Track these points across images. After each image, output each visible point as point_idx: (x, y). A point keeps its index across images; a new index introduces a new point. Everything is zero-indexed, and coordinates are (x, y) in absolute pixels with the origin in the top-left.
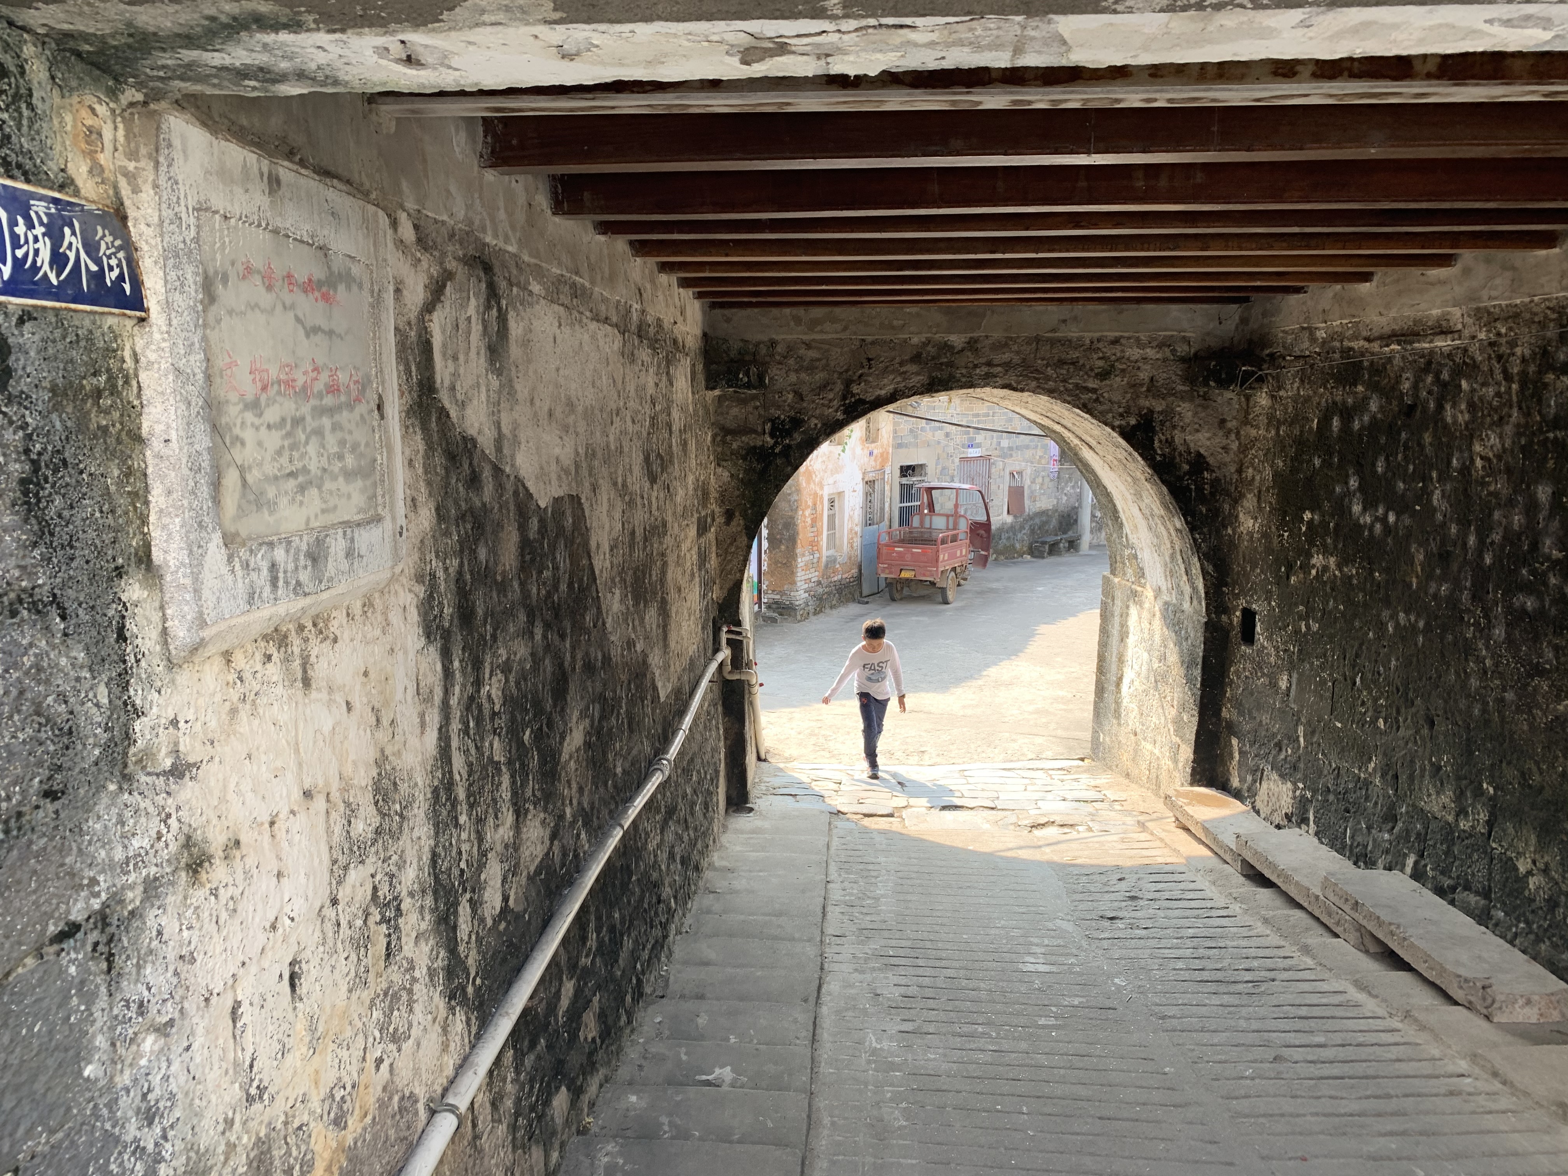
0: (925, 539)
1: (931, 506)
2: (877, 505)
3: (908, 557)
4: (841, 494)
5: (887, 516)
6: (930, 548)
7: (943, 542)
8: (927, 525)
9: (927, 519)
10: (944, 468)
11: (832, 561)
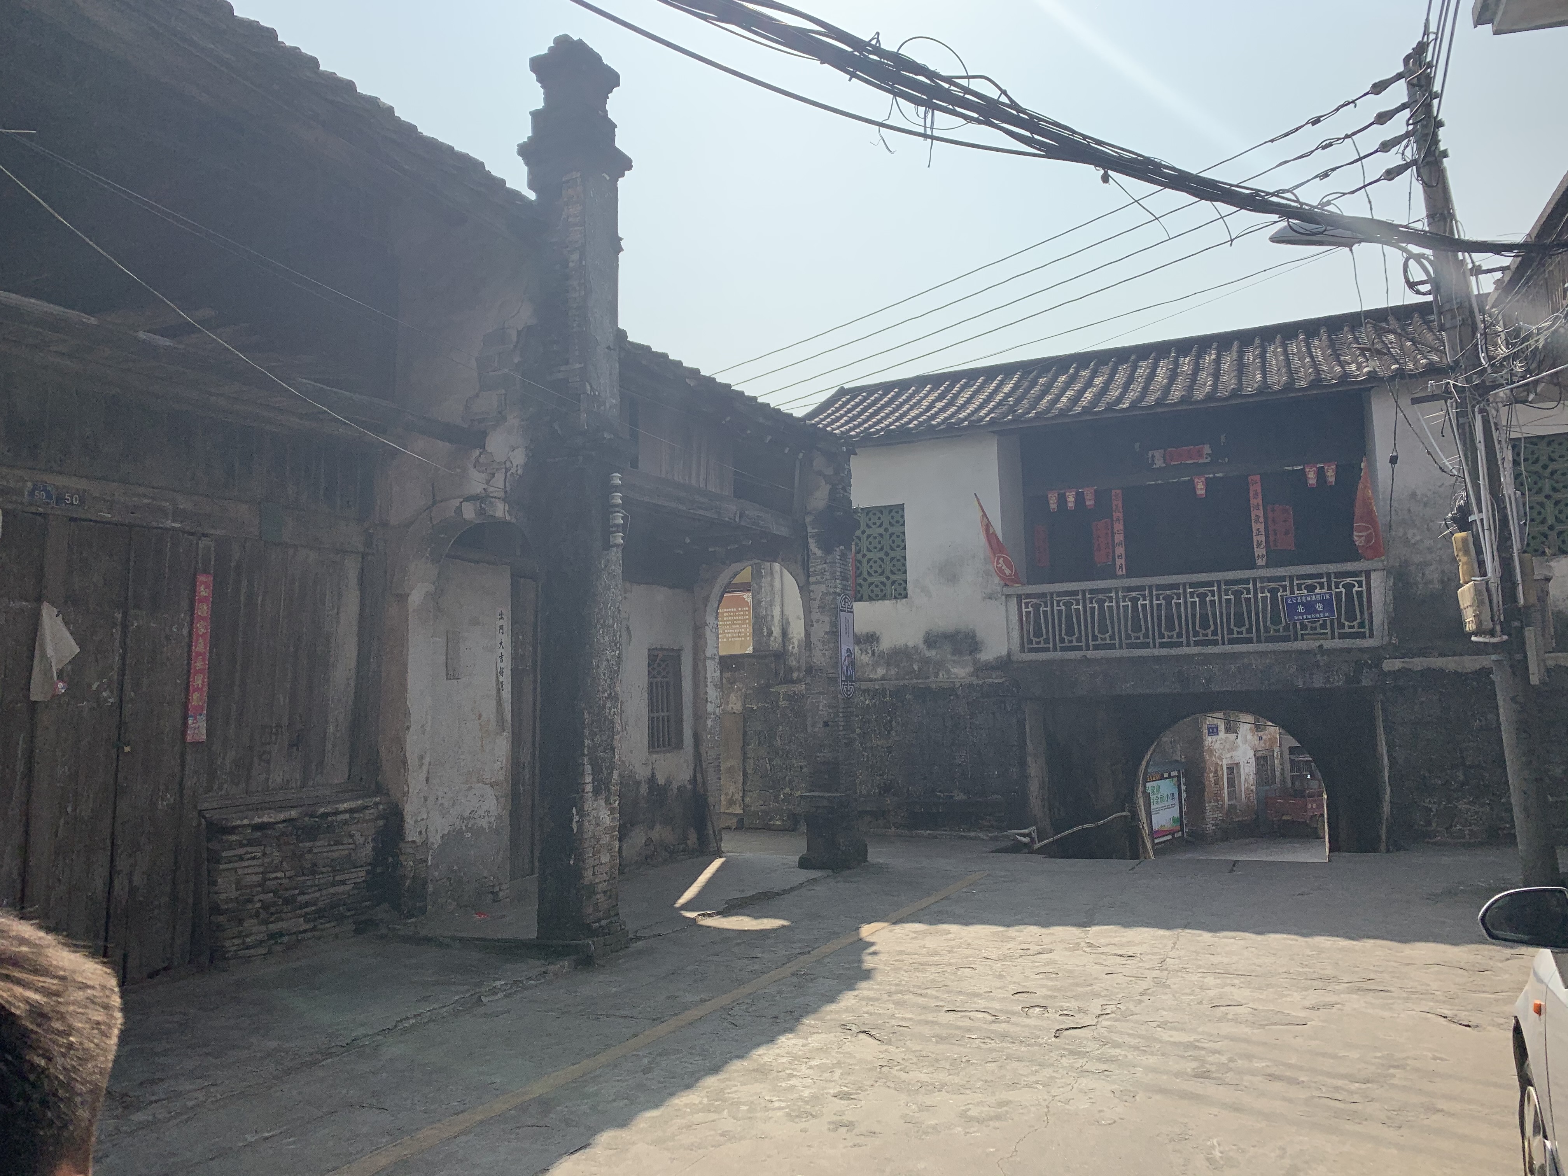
2: (1269, 772)
3: (1287, 806)
4: (1237, 764)
5: (1279, 780)
6: (1300, 801)
11: (1232, 808)
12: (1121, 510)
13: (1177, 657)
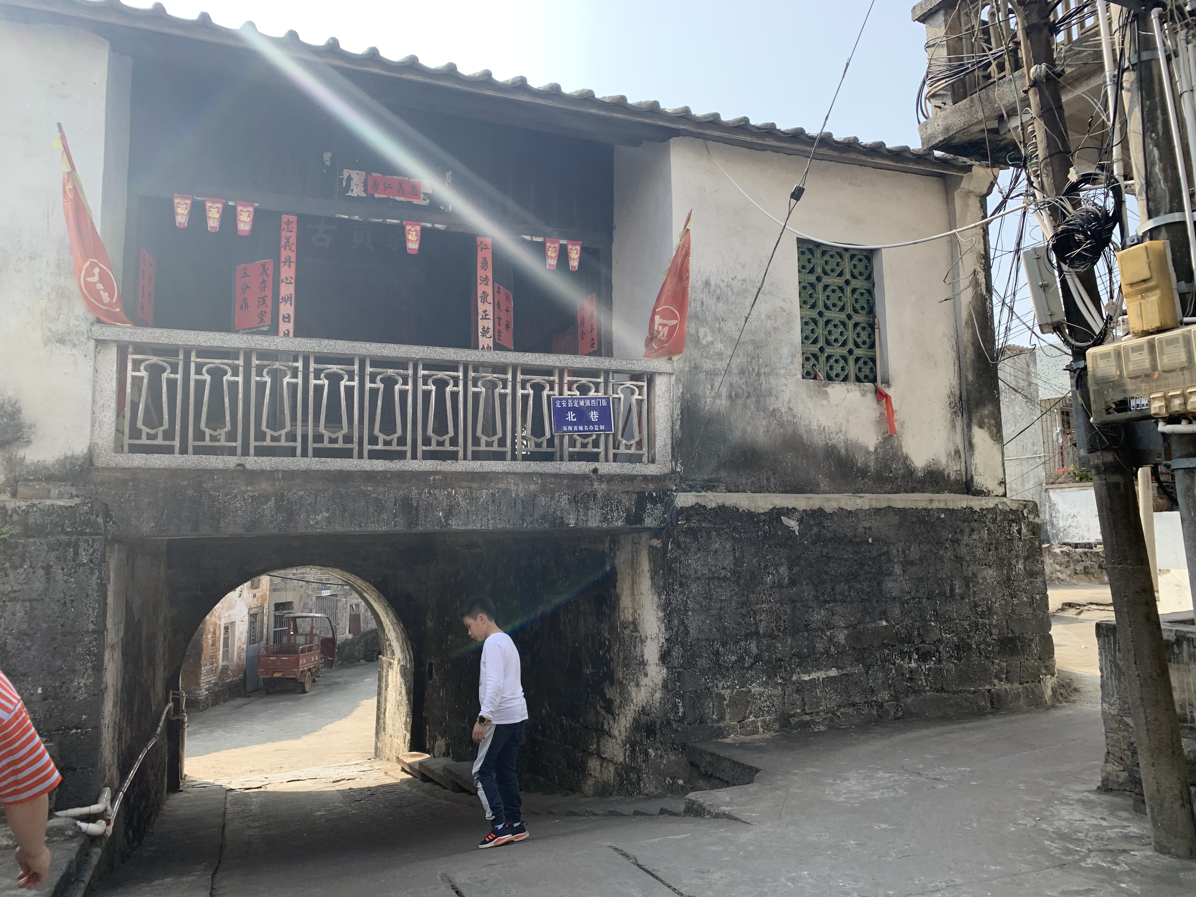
0: (291, 650)
1: (296, 630)
2: (258, 629)
3: (279, 663)
4: (233, 623)
5: (265, 637)
6: (293, 658)
7: (303, 651)
8: (293, 642)
9: (293, 638)
10: (305, 604)
11: (225, 669)
12: (294, 248)
13: (402, 476)
